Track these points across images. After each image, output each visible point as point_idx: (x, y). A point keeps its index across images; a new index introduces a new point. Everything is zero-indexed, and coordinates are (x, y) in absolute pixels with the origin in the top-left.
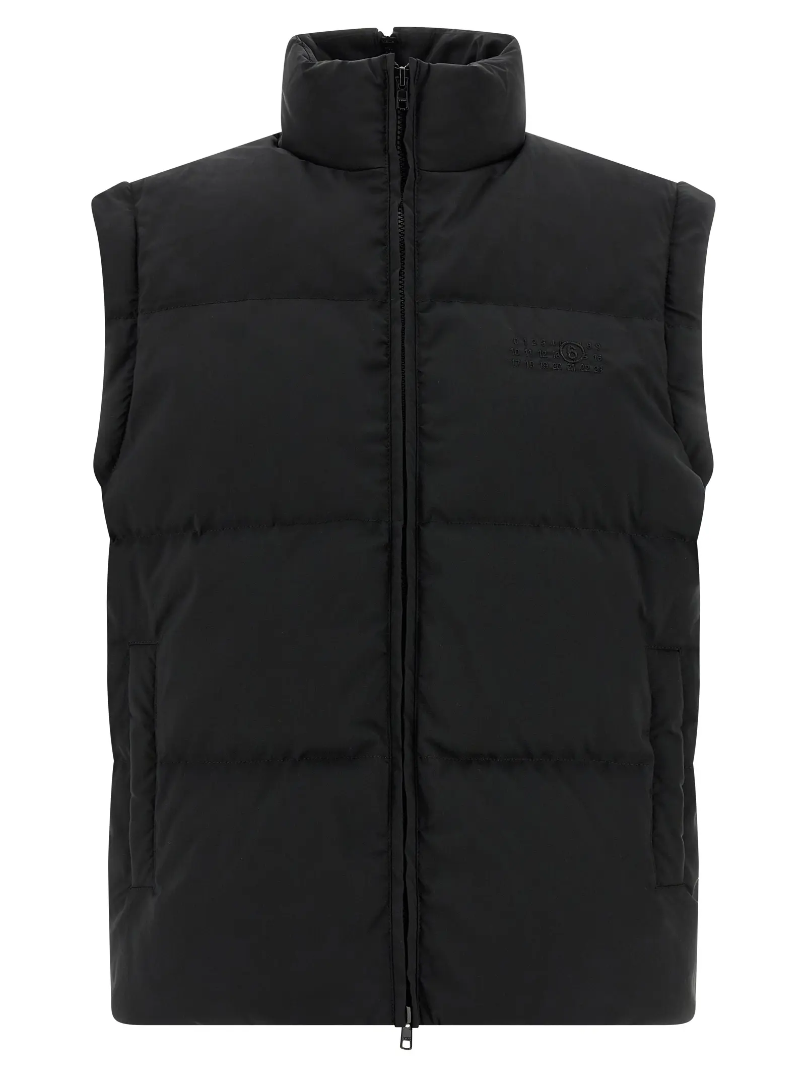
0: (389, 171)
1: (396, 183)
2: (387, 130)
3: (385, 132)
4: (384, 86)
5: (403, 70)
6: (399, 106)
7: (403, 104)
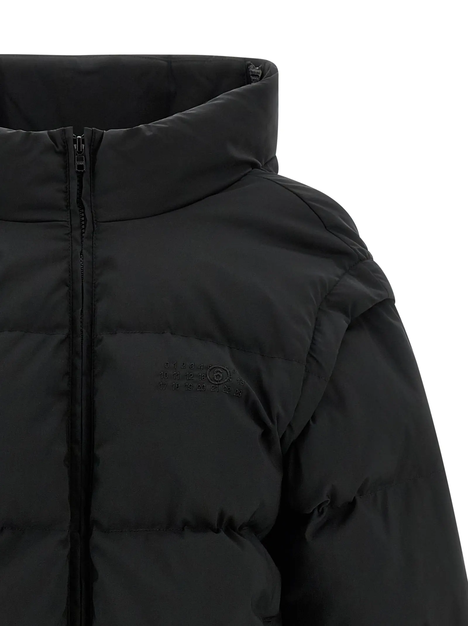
0: (71, 225)
1: (77, 234)
2: (68, 189)
3: (67, 192)
4: (65, 153)
5: (79, 139)
6: (78, 169)
7: (80, 167)
